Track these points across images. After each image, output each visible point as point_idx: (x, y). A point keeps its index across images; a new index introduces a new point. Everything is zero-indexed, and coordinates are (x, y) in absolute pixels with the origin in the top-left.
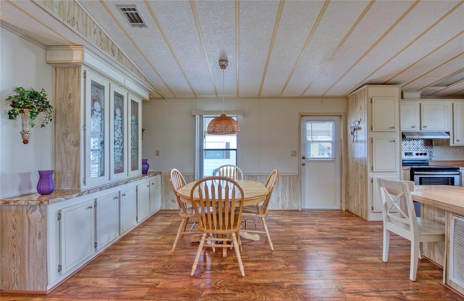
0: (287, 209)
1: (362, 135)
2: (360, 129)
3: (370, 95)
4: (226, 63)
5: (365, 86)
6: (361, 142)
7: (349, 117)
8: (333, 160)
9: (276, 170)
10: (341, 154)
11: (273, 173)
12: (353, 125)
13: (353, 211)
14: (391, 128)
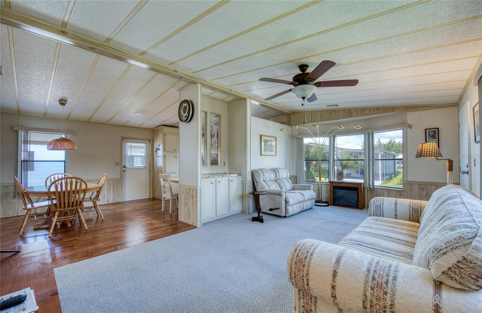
0: (112, 203)
1: (160, 153)
2: (159, 149)
3: (164, 132)
4: (65, 102)
5: (162, 127)
6: (160, 156)
7: (154, 142)
8: (145, 168)
9: (105, 174)
10: (150, 164)
11: (103, 176)
12: (156, 147)
13: (156, 198)
14: (175, 150)
